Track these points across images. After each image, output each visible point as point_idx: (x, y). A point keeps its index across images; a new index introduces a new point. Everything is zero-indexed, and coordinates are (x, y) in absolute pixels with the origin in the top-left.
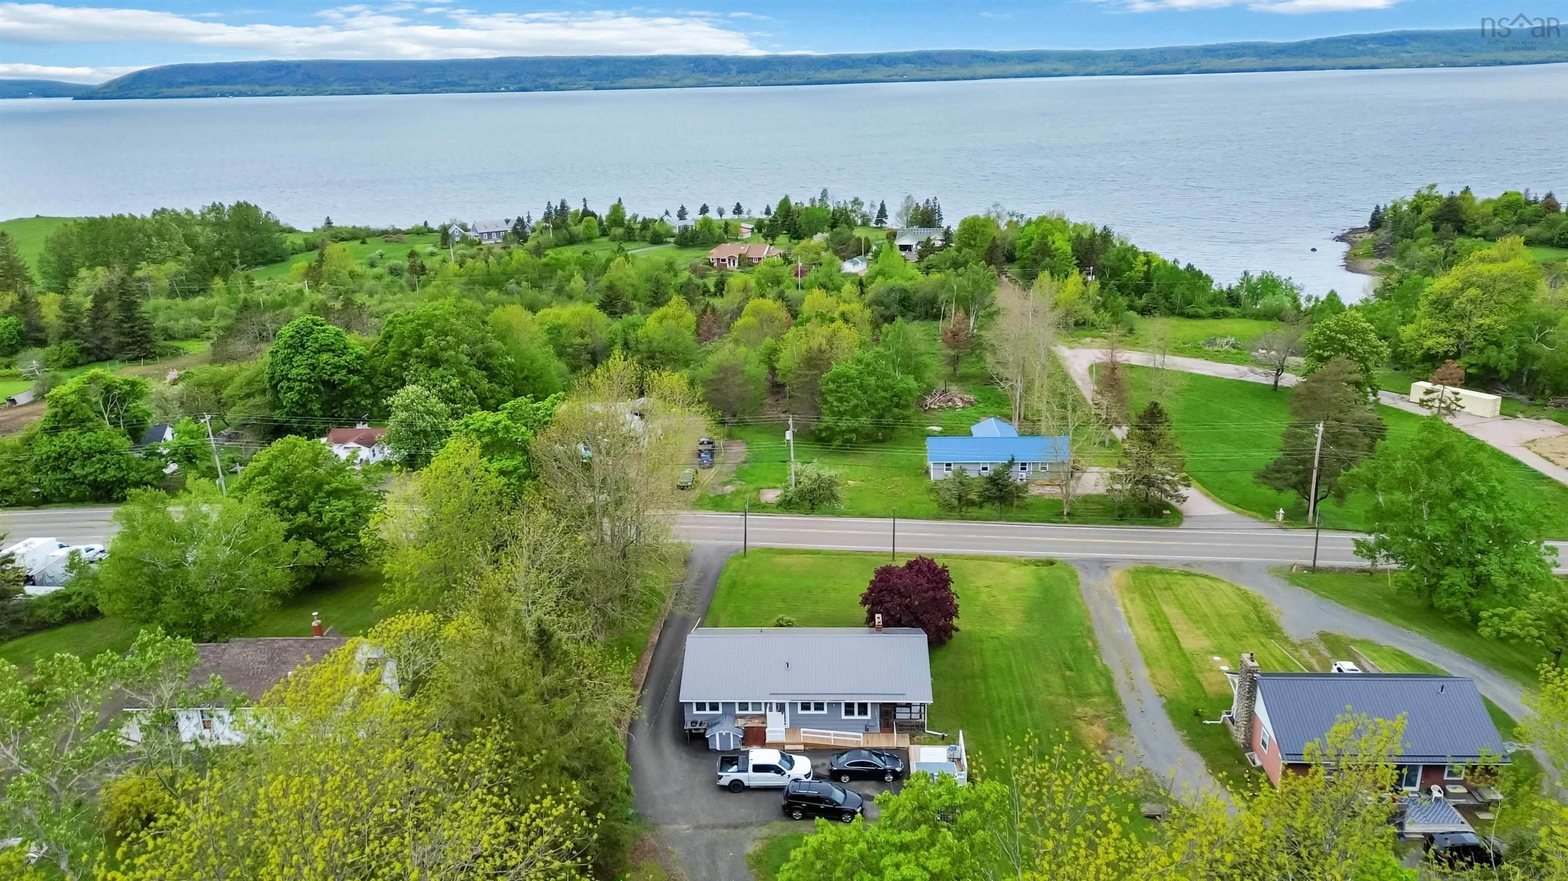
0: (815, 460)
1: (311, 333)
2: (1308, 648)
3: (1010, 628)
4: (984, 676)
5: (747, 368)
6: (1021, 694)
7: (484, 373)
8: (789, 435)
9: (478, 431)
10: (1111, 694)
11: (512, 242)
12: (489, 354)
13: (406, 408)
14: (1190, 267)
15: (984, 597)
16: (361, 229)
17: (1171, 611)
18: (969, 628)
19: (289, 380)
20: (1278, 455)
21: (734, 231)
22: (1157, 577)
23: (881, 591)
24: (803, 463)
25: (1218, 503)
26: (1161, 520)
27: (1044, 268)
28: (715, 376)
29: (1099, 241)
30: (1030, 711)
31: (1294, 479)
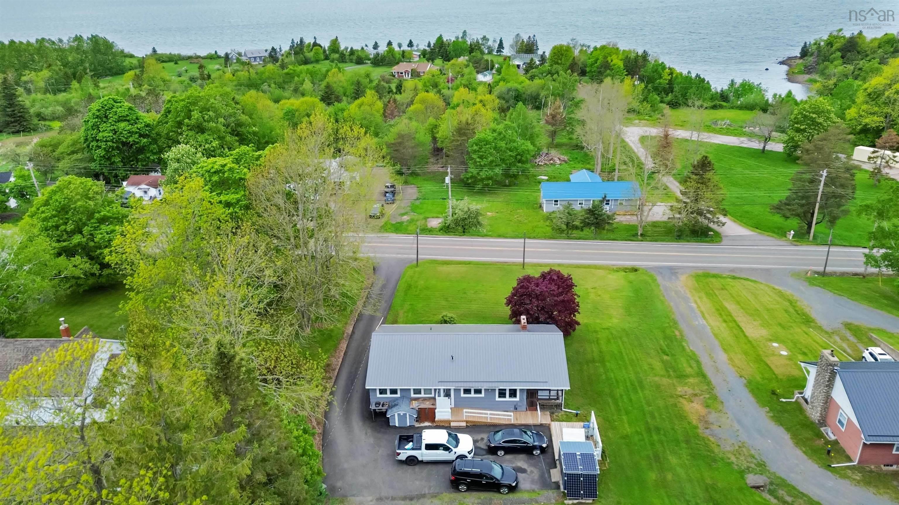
0: (466, 198)
1: (112, 108)
2: (838, 335)
3: (615, 321)
4: (602, 361)
5: (417, 136)
6: (633, 376)
7: (237, 138)
8: (448, 180)
9: (209, 172)
10: (702, 375)
11: (269, 62)
12: (239, 124)
13: (178, 161)
14: (698, 76)
15: (592, 296)
16: (175, 55)
17: (731, 306)
18: (585, 321)
19: (98, 141)
20: (787, 194)
21: (408, 56)
22: (713, 280)
23: (522, 296)
24: (457, 200)
25: (743, 226)
26: (707, 239)
27: (607, 76)
28: (396, 141)
29: (640, 60)
30: (642, 391)
31: (800, 210)
